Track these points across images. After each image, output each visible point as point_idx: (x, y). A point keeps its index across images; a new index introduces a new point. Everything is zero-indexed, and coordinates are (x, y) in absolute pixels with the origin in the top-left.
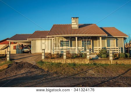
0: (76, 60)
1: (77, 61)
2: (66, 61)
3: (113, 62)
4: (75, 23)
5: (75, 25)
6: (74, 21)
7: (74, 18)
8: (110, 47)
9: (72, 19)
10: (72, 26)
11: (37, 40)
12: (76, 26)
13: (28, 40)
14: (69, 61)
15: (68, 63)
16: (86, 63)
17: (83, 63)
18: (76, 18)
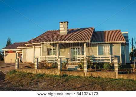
0: (46, 70)
1: (47, 72)
2: (37, 71)
3: (87, 75)
4: (63, 29)
5: (63, 30)
6: (62, 26)
7: (62, 22)
8: (103, 55)
9: (61, 24)
10: (61, 32)
11: (27, 48)
12: (65, 31)
13: (19, 49)
14: (40, 72)
15: (39, 73)
16: (57, 74)
17: (53, 74)
18: (65, 22)
